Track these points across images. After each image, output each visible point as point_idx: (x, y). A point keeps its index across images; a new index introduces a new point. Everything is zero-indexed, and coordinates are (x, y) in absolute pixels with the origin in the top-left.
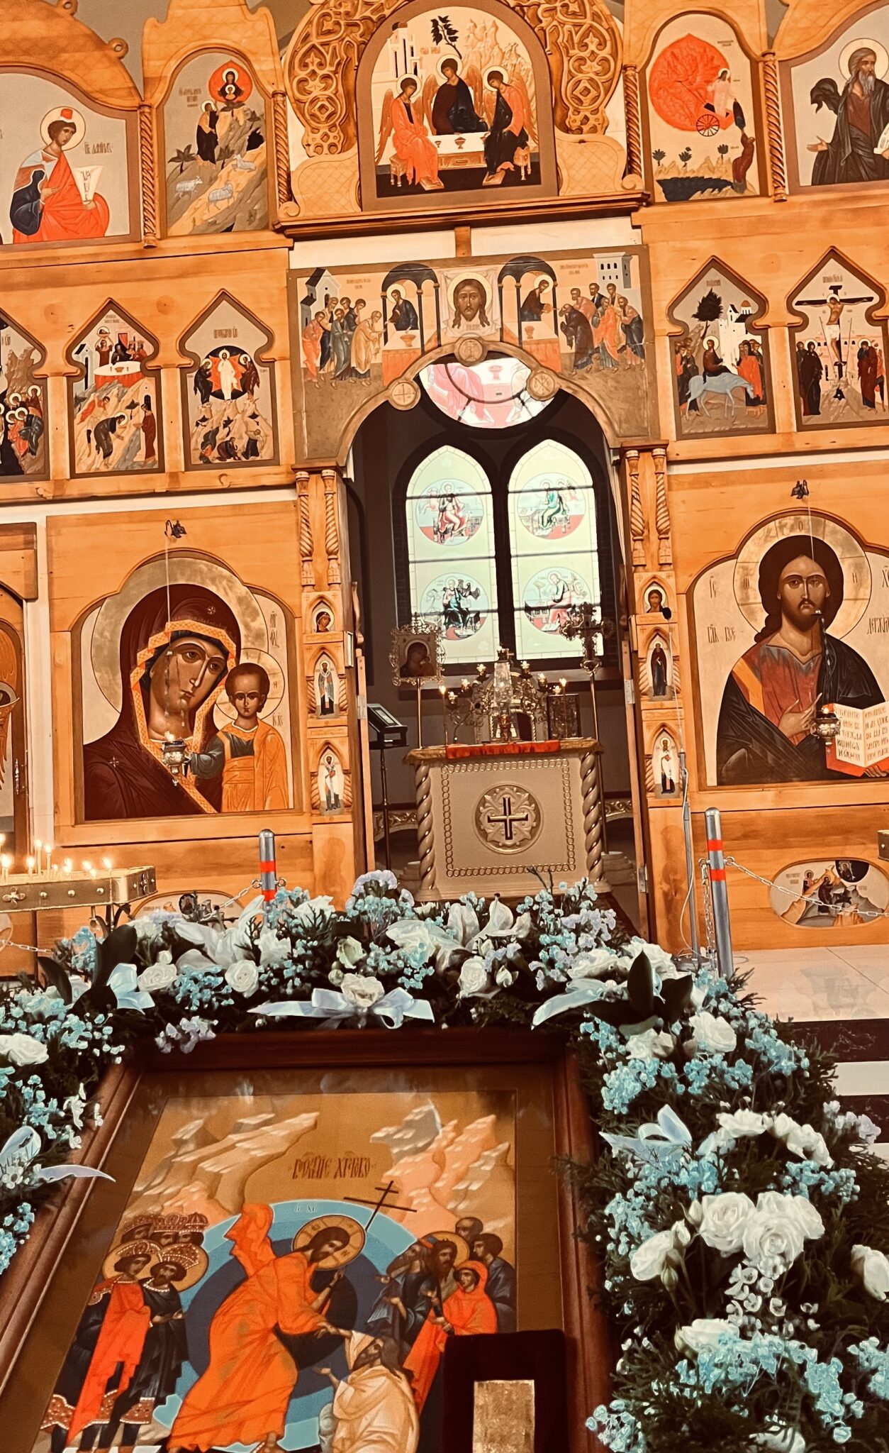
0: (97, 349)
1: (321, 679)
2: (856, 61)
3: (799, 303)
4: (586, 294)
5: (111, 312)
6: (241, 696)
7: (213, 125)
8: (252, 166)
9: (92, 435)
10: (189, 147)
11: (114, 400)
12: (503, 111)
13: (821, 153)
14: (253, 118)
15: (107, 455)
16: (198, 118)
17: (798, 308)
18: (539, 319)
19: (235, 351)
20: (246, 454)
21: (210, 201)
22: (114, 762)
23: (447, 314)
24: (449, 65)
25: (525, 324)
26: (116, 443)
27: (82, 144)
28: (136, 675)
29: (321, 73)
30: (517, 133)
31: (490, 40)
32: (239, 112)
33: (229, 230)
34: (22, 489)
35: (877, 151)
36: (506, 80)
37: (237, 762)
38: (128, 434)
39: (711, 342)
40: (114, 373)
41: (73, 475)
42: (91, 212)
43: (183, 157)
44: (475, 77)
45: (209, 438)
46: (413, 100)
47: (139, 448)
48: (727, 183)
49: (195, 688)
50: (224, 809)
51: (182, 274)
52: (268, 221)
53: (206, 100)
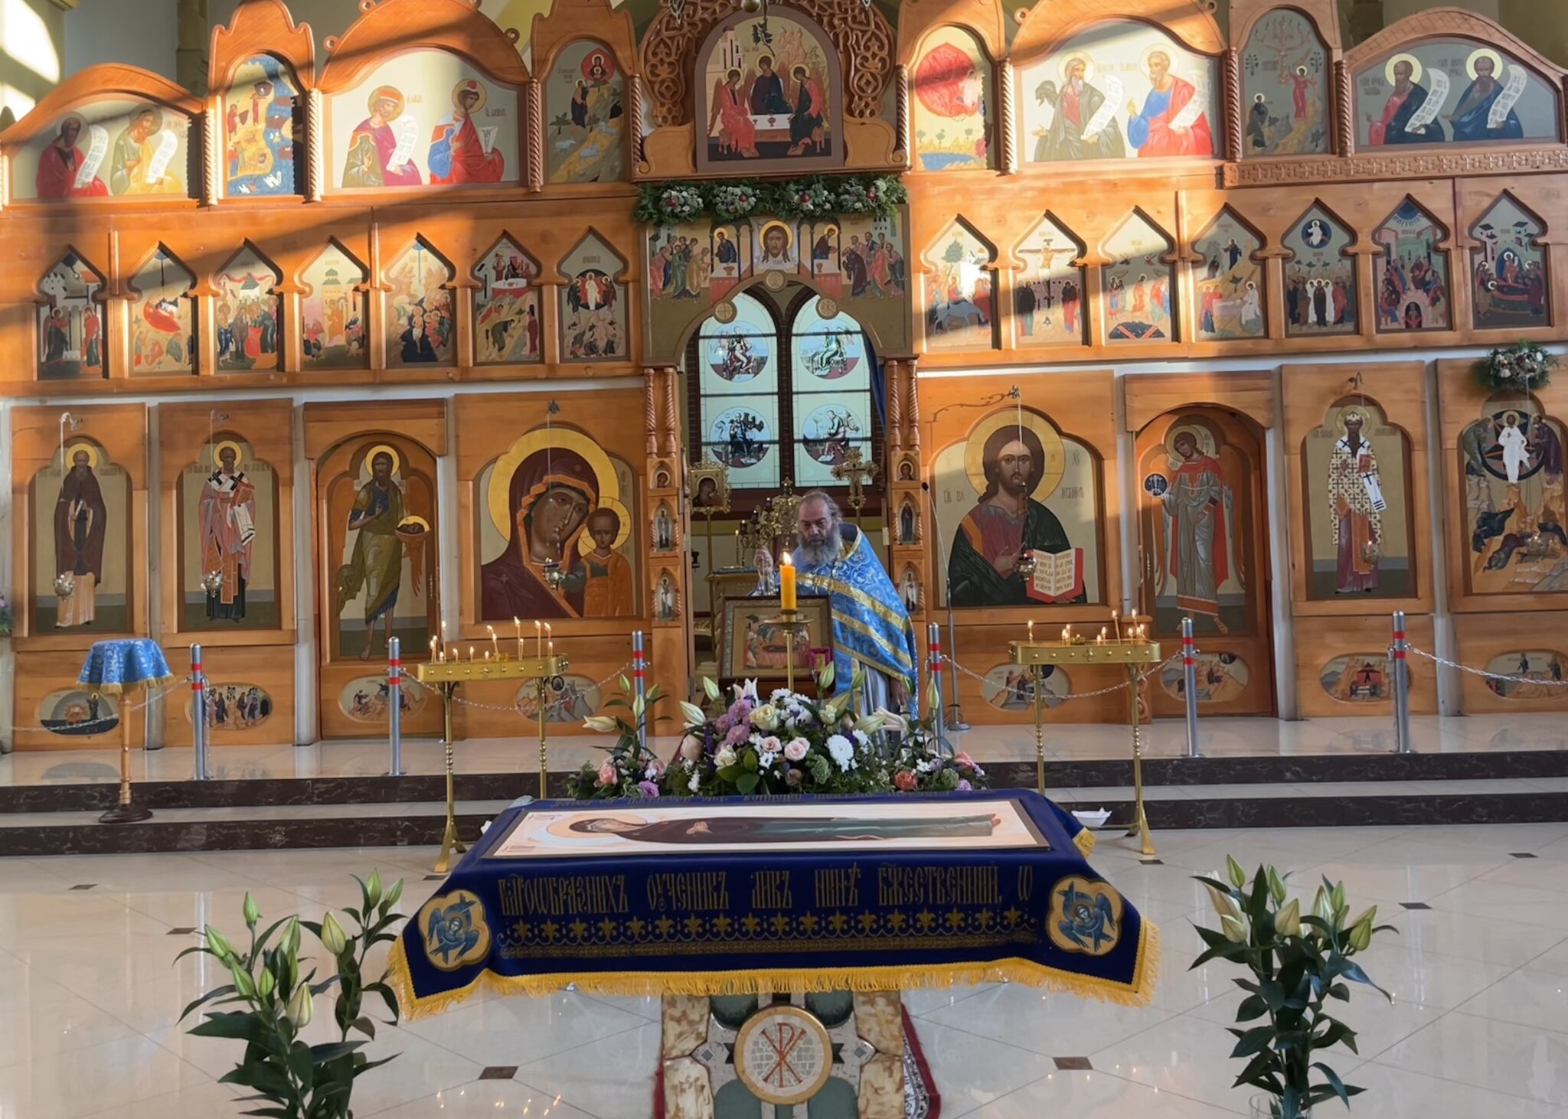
0: (494, 268)
1: (660, 522)
2: (1070, 68)
3: (1020, 251)
4: (862, 240)
5: (505, 240)
6: (599, 532)
7: (584, 98)
8: (614, 131)
9: (490, 334)
10: (565, 114)
11: (506, 308)
12: (805, 99)
13: (1042, 137)
14: (615, 93)
15: (500, 349)
16: (571, 91)
17: (1021, 255)
18: (827, 258)
19: (599, 273)
20: (605, 352)
21: (581, 158)
22: (504, 578)
23: (758, 253)
24: (765, 61)
25: (816, 261)
26: (507, 340)
27: (483, 110)
28: (521, 515)
29: (667, 60)
30: (814, 116)
31: (796, 43)
32: (604, 89)
33: (595, 180)
34: (436, 372)
35: (1083, 137)
36: (807, 74)
37: (594, 581)
38: (518, 332)
39: (954, 279)
40: (507, 287)
41: (475, 364)
42: (490, 163)
43: (560, 121)
44: (784, 69)
45: (578, 339)
46: (737, 87)
47: (525, 345)
48: (970, 158)
49: (564, 525)
50: (585, 615)
51: (559, 213)
52: (626, 175)
53: (579, 78)
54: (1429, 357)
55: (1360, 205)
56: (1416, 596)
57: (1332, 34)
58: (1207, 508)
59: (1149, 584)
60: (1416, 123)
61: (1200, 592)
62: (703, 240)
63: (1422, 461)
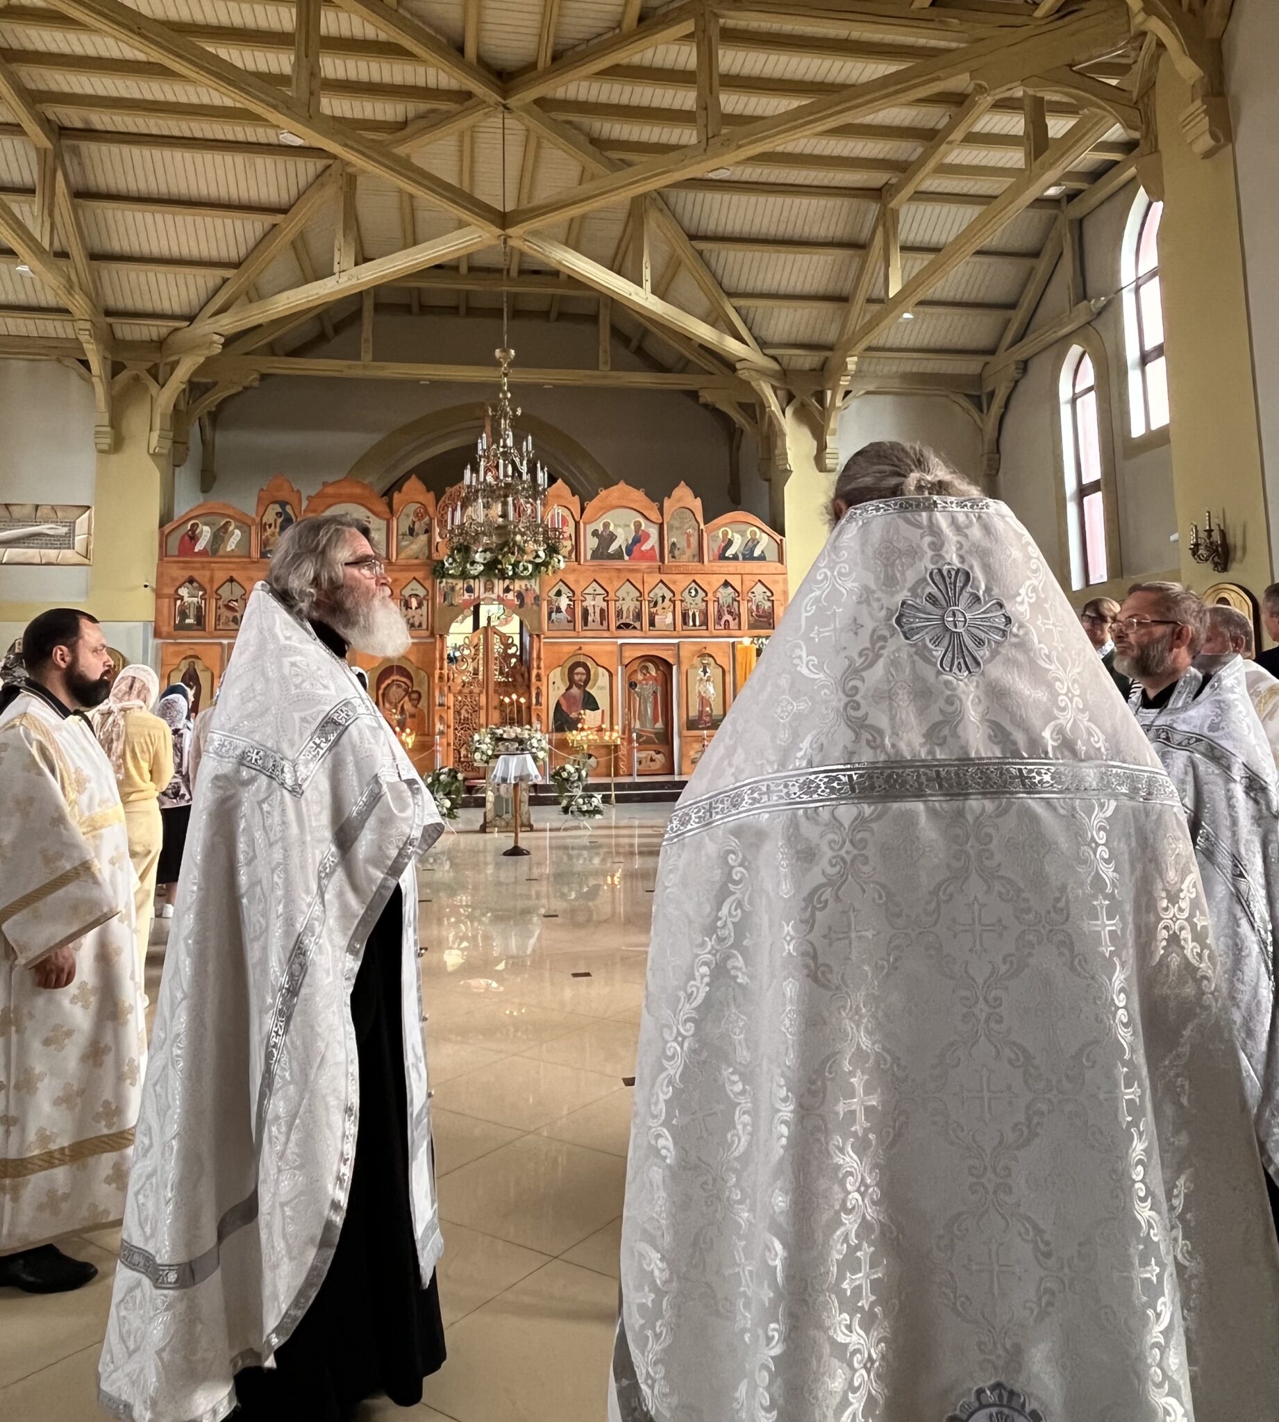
2: (604, 524)
4: (523, 587)
6: (413, 700)
7: (414, 525)
13: (593, 551)
16: (409, 523)
18: (509, 593)
19: (416, 595)
25: (504, 594)
28: (381, 692)
35: (609, 552)
37: (410, 720)
39: (559, 603)
43: (404, 535)
48: (566, 557)
49: (399, 697)
51: (402, 571)
52: (429, 557)
53: (412, 517)
54: (732, 640)
55: (709, 583)
57: (701, 520)
58: (652, 694)
59: (630, 724)
60: (729, 553)
61: (649, 727)
62: (460, 585)
63: (729, 678)
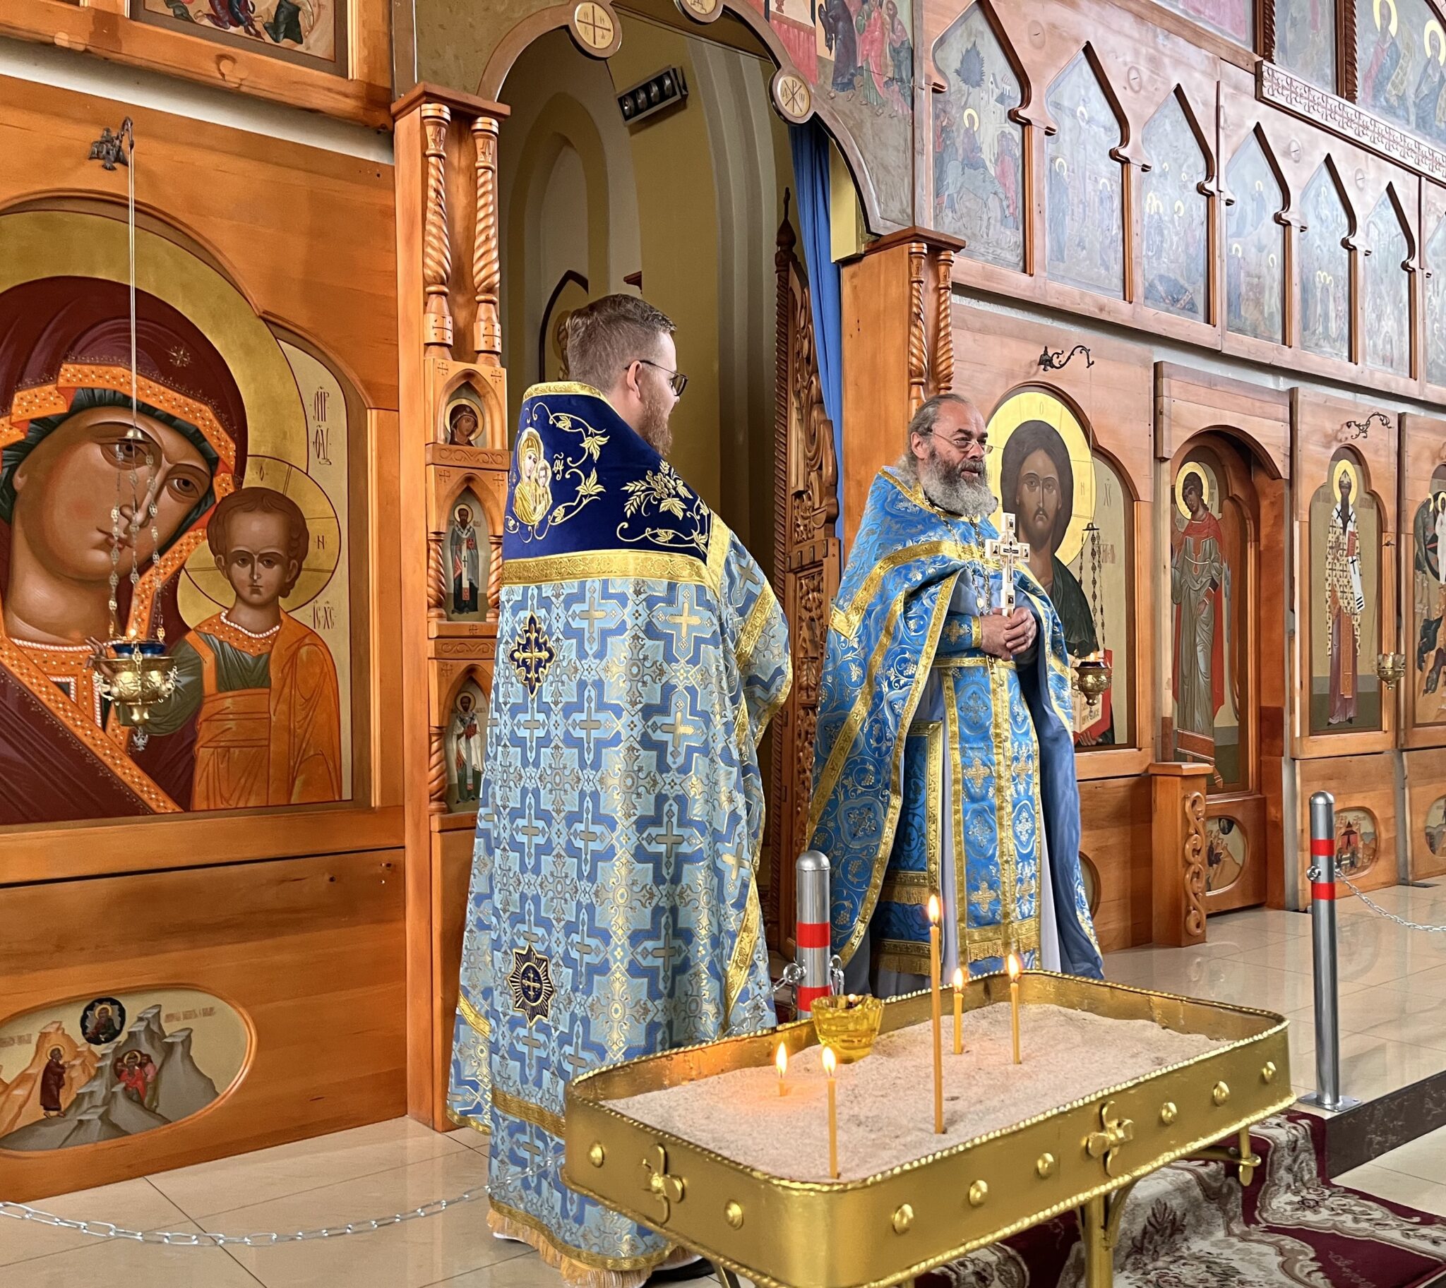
6: (245, 559)
17: (1053, 110)
20: (272, 31)
37: (229, 702)
39: (970, 117)
50: (199, 802)
56: (1381, 729)
58: (1208, 594)
60: (1392, 90)
61: (1199, 725)
